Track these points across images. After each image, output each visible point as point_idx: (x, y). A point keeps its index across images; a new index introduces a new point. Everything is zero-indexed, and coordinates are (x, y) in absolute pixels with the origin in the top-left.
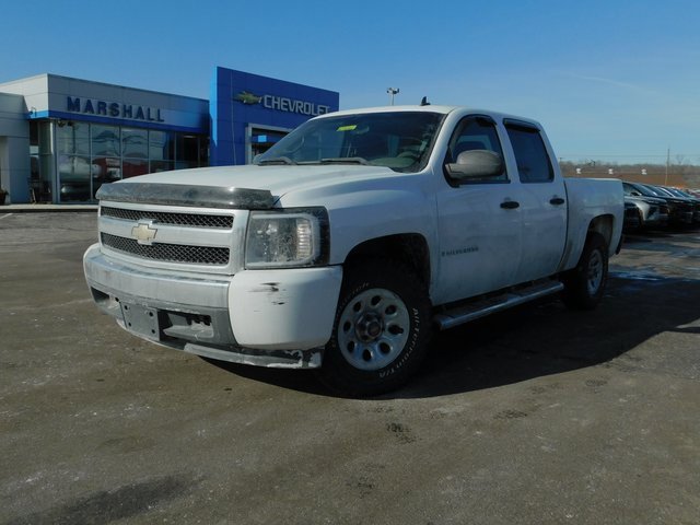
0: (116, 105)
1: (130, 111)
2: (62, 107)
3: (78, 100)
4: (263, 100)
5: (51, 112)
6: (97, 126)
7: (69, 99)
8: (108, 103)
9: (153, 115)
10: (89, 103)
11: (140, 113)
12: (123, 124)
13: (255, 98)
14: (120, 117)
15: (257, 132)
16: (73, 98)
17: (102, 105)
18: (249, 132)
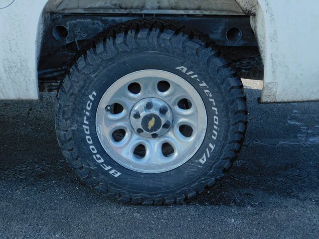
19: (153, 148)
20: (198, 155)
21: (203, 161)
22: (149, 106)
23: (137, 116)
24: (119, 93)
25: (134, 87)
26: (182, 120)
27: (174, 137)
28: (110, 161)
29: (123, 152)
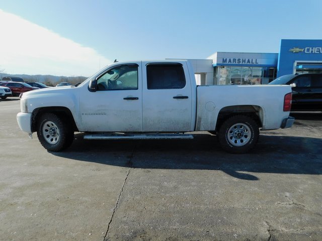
0: (240, 59)
1: (245, 61)
2: (221, 62)
3: (226, 59)
4: (304, 50)
5: (217, 64)
6: (233, 67)
7: (223, 59)
8: (237, 59)
9: (254, 61)
10: (230, 60)
11: (249, 61)
12: (242, 65)
13: (300, 50)
14: (241, 63)
15: (299, 64)
16: (225, 59)
17: (234, 60)
18: (295, 64)
19: (239, 141)
20: (249, 142)
21: (250, 143)
22: (238, 131)
23: (236, 133)
24: (233, 128)
25: (235, 127)
26: (245, 134)
27: (243, 138)
28: (230, 144)
29: (232, 141)
